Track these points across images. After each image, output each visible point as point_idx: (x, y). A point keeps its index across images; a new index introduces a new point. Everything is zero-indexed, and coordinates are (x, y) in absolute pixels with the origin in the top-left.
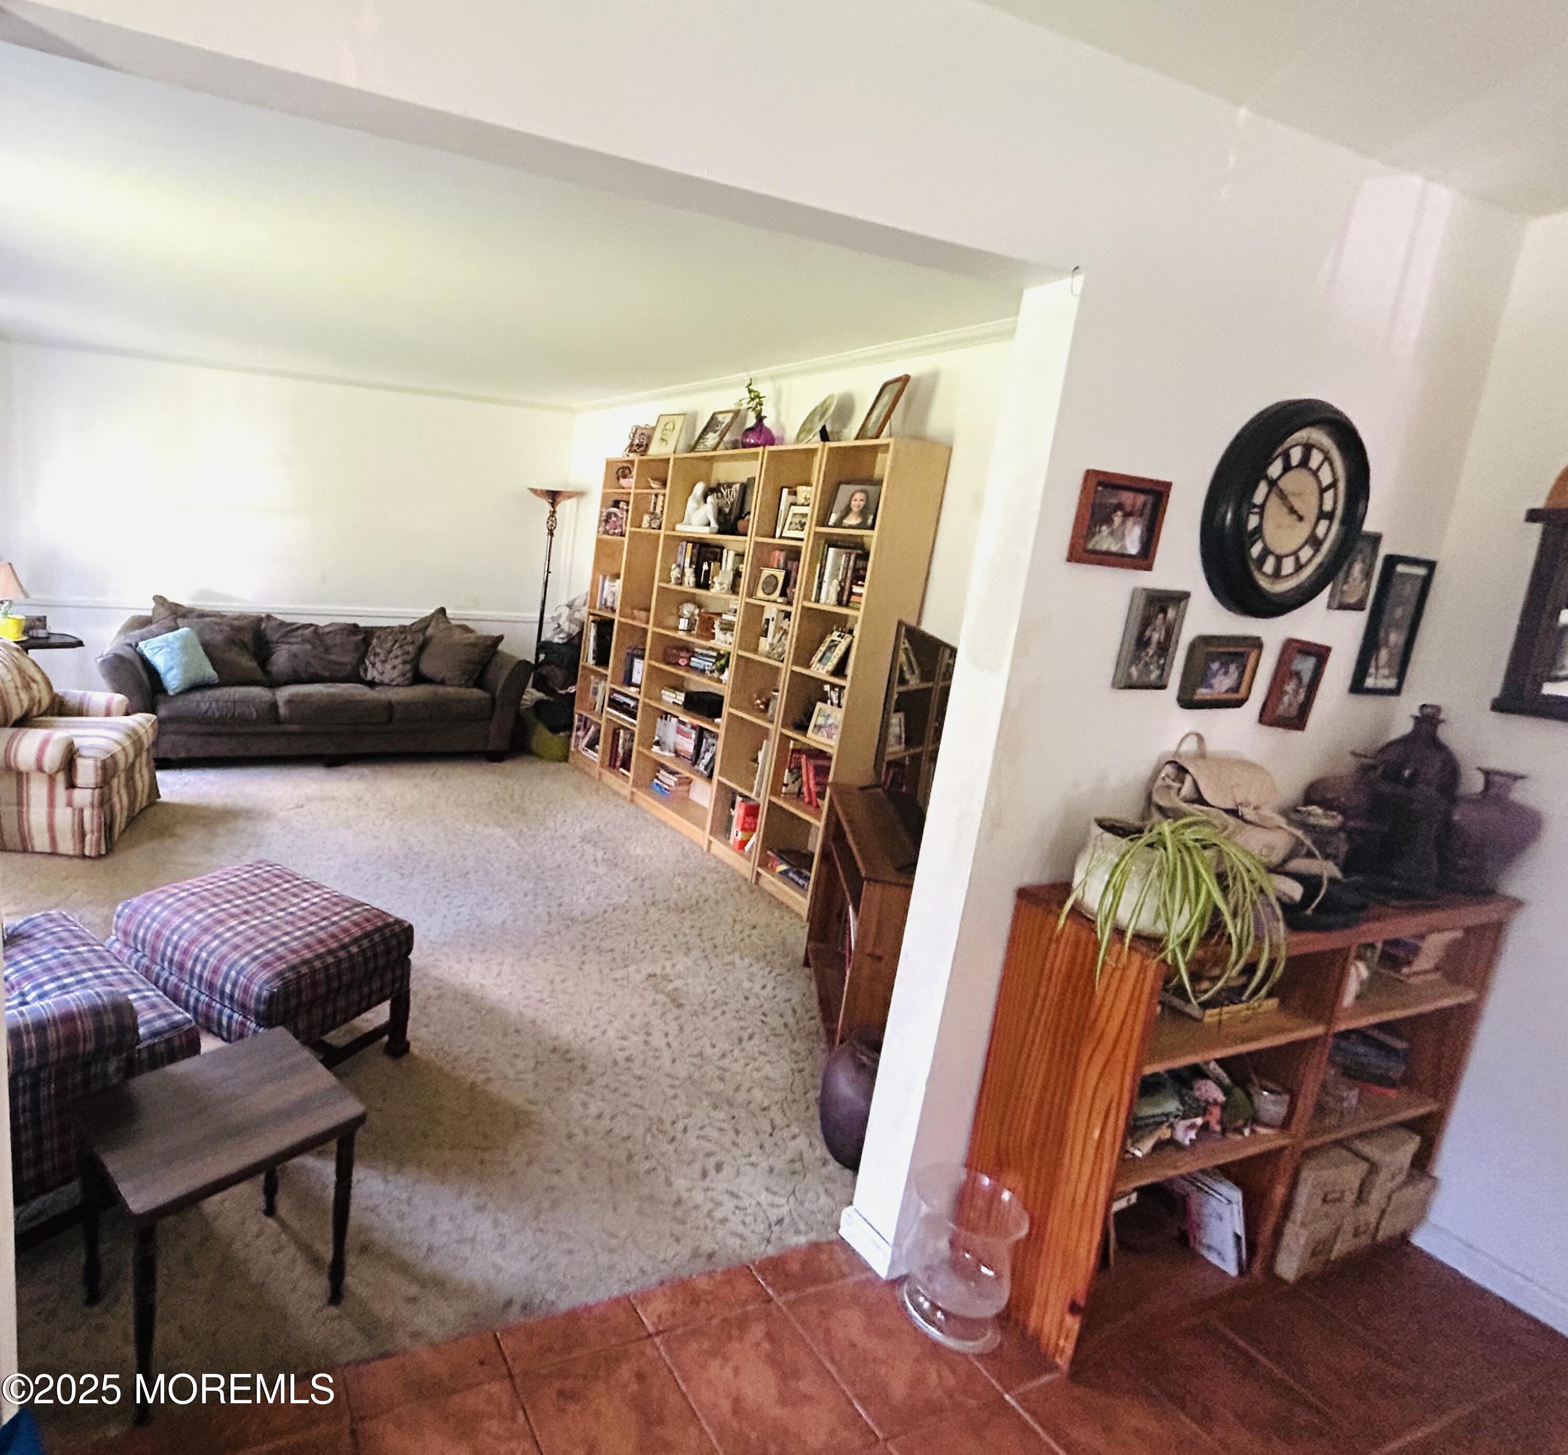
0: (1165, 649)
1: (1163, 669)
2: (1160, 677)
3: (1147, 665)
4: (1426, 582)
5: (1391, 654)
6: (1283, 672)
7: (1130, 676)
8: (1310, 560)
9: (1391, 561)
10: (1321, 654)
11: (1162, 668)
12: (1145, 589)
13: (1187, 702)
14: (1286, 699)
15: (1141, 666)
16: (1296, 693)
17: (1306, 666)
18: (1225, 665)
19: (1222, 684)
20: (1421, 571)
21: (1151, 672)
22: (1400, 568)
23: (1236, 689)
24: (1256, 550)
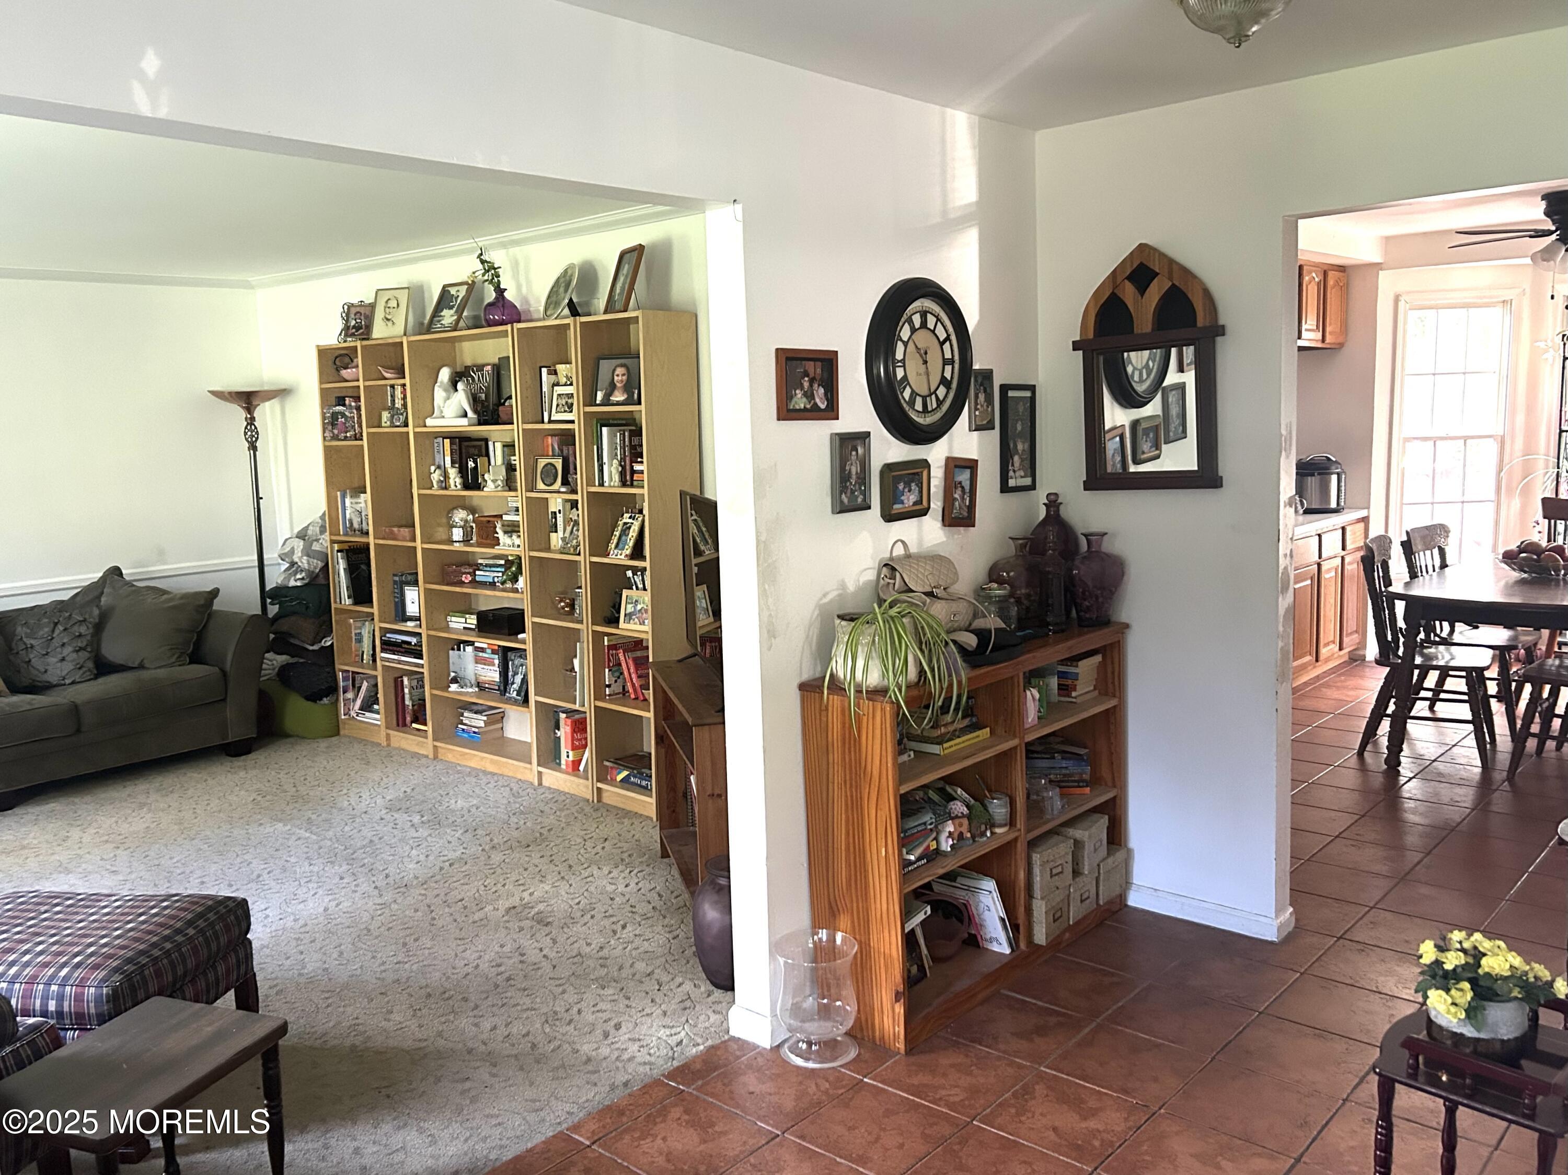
0: (864, 478)
1: (865, 496)
2: (864, 500)
3: (853, 492)
4: (1033, 399)
5: (1022, 460)
6: (950, 485)
7: (842, 502)
8: (946, 396)
9: (1004, 388)
10: (971, 465)
11: (864, 493)
12: (836, 434)
13: (889, 517)
14: (957, 503)
15: (849, 494)
16: (963, 499)
17: (964, 477)
18: (908, 485)
19: (910, 499)
20: (1028, 394)
21: (857, 497)
22: (1011, 394)
23: (920, 502)
24: (907, 394)
